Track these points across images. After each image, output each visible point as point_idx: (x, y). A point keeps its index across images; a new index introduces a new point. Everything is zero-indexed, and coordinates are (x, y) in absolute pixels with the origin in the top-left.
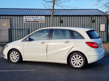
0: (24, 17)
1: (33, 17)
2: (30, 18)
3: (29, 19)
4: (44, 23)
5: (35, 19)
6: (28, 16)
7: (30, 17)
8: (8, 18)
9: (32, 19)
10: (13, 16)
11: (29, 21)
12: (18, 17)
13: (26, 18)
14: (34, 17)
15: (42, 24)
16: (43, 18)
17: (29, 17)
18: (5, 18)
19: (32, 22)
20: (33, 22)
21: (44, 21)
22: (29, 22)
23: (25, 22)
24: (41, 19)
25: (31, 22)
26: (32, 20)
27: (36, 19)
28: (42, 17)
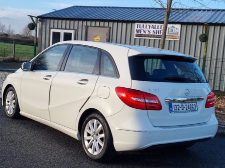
0: (136, 24)
1: (154, 24)
2: (148, 27)
3: (145, 29)
4: (179, 40)
5: (158, 30)
6: (143, 24)
7: (148, 24)
8: (104, 27)
9: (152, 30)
10: (114, 21)
11: (144, 33)
12: (124, 25)
13: (139, 28)
14: (157, 25)
15: (173, 42)
16: (177, 29)
17: (145, 24)
18: (98, 25)
19: (151, 36)
20: (154, 36)
21: (179, 35)
22: (145, 36)
23: (136, 36)
24: (172, 30)
25: (148, 36)
26: (152, 33)
27: (160, 30)
28: (174, 25)
